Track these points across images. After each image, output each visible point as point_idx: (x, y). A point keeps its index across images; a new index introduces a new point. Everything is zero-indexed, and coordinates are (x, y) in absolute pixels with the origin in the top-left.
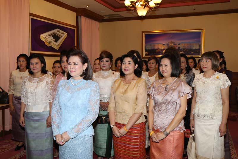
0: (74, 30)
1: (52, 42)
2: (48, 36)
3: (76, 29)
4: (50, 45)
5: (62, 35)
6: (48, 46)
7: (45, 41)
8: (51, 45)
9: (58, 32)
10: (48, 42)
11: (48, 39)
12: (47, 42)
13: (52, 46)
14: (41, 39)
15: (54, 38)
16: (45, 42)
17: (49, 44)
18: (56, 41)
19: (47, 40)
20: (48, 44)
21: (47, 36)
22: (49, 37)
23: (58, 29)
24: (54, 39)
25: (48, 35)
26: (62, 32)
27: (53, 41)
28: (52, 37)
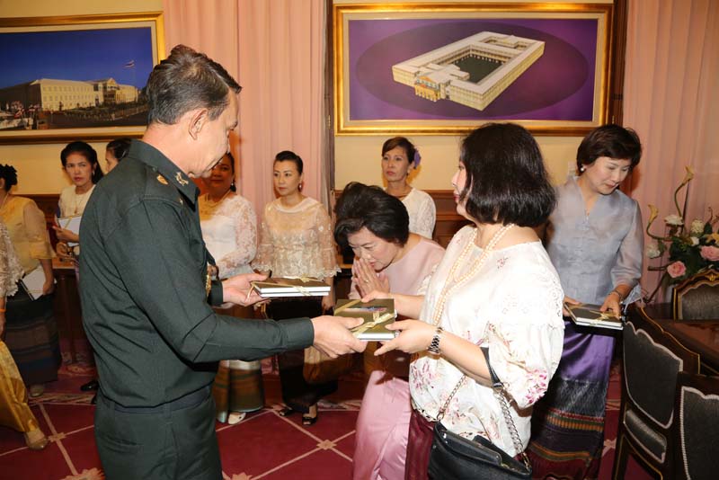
0: (595, 22)
1: (455, 82)
2: (431, 65)
3: (602, 19)
4: (443, 97)
5: (516, 51)
6: (433, 99)
7: (416, 84)
8: (447, 97)
9: (487, 46)
10: (431, 88)
11: (429, 77)
12: (426, 86)
13: (451, 98)
14: (396, 79)
15: (462, 70)
16: (417, 87)
17: (437, 91)
18: (475, 79)
19: (428, 79)
20: (432, 93)
21: (424, 66)
22: (437, 67)
23: (486, 35)
24: (464, 74)
25: (432, 62)
26: (513, 39)
27: (460, 78)
28: (453, 66)
